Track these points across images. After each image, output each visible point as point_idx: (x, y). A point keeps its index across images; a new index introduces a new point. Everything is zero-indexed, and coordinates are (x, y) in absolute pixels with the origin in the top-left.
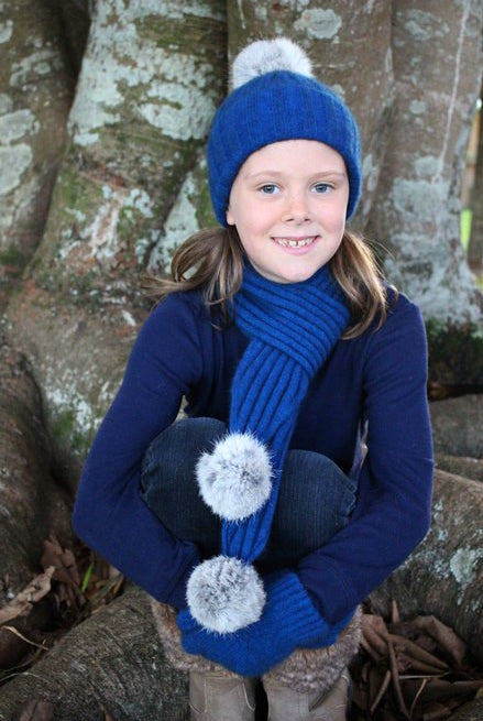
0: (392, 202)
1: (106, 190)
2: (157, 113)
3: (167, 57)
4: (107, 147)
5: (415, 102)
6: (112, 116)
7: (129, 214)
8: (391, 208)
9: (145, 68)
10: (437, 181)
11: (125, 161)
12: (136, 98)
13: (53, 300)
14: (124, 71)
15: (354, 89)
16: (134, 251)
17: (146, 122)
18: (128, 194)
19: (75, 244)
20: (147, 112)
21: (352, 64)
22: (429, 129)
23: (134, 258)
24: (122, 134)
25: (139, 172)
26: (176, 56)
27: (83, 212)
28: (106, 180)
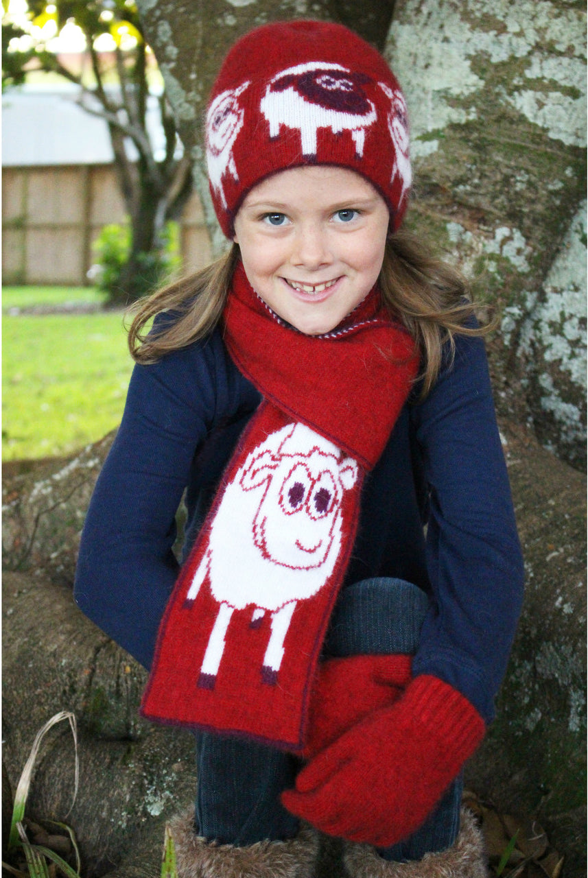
3: (557, 16)
7: (492, 267)
11: (485, 181)
14: (483, 40)
23: (498, 336)
24: (481, 139)
28: (453, 214)
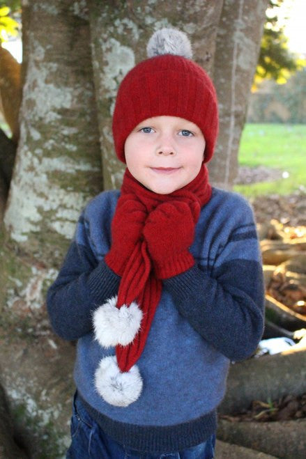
1: (34, 270)
2: (62, 226)
4: (33, 245)
6: (34, 227)
9: (54, 201)
12: (49, 218)
13: (6, 333)
17: (55, 232)
18: (47, 272)
19: (17, 299)
20: (56, 226)
25: (53, 260)
26: (72, 194)
27: (21, 281)
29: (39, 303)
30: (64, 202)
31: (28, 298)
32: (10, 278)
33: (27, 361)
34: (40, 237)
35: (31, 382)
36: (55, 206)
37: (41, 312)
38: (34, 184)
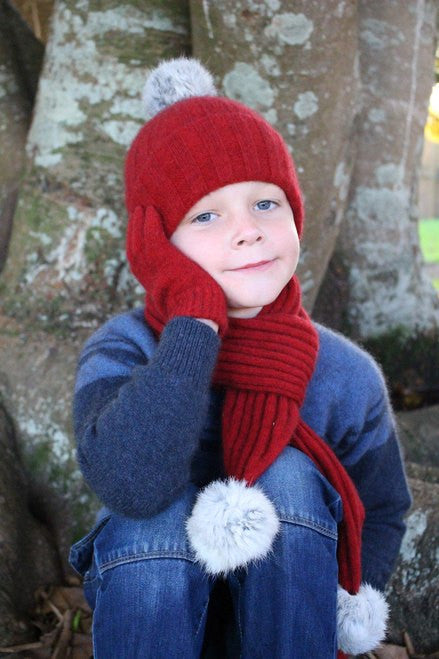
0: (356, 210)
1: (72, 211)
2: (121, 130)
4: (71, 167)
5: (374, 111)
6: (74, 135)
8: (355, 217)
9: (107, 85)
10: (399, 188)
13: (21, 326)
15: (327, 95)
16: (102, 272)
17: (110, 140)
18: (94, 214)
19: (42, 267)
20: (111, 129)
21: (324, 70)
22: (390, 138)
25: (106, 191)
26: (138, 71)
27: (48, 235)
29: (80, 271)
30: (125, 86)
31: (61, 265)
32: (32, 233)
33: (54, 369)
34: (82, 151)
35: (62, 401)
36: (108, 94)
37: (84, 287)
38: (74, 62)
